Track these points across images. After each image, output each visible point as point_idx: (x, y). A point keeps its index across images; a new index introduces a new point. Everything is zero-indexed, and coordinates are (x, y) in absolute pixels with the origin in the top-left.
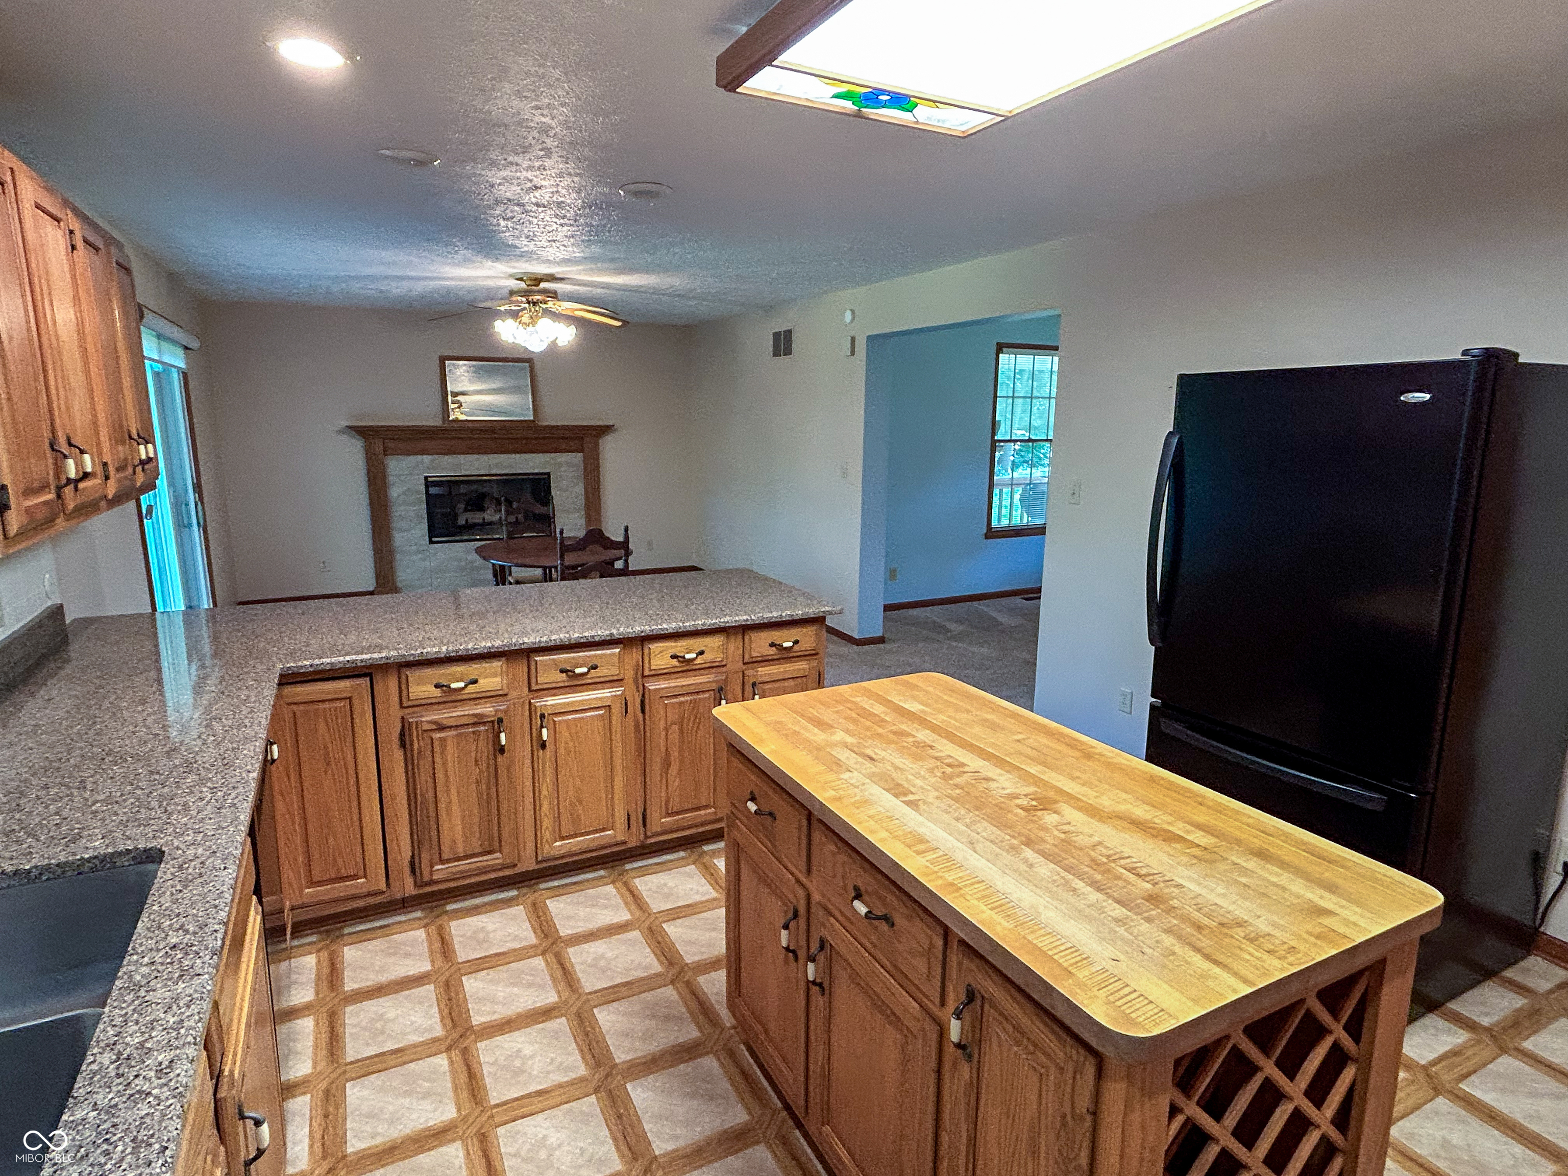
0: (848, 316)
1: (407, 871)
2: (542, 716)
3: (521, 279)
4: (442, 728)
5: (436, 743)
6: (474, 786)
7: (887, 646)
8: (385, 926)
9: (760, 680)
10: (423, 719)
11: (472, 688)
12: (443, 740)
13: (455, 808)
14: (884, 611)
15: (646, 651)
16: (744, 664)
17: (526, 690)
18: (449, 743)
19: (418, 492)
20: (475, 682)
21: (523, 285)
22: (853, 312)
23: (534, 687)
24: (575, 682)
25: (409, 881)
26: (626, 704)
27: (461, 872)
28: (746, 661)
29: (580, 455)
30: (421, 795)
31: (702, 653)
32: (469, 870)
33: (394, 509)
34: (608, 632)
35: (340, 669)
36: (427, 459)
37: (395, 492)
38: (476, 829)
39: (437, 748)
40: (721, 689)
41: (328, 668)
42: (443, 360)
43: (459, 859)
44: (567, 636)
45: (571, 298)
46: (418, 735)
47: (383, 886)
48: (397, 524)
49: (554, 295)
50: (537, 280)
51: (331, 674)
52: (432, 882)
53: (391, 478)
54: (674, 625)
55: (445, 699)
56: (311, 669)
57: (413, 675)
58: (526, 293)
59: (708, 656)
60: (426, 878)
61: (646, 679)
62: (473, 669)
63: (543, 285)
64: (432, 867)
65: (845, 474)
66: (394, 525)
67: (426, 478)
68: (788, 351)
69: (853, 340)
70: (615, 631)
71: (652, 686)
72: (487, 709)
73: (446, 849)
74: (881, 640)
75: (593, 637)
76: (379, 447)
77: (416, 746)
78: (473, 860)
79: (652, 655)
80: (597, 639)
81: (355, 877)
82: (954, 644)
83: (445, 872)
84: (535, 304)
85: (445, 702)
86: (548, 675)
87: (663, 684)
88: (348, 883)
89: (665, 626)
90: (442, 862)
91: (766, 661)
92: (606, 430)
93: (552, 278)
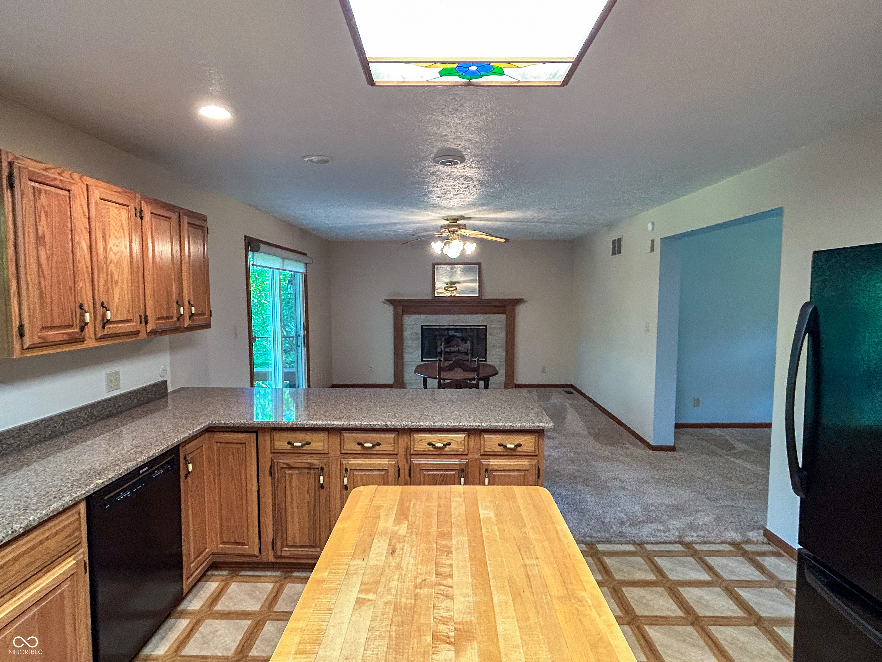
0: (650, 226)
1: (270, 548)
2: (346, 470)
3: (447, 220)
4: (291, 468)
5: (287, 476)
6: (306, 505)
7: (675, 454)
8: (260, 576)
9: (491, 468)
10: (281, 461)
11: (307, 447)
12: (291, 475)
13: (296, 515)
14: (675, 428)
15: (412, 438)
16: (481, 455)
17: (339, 452)
18: (294, 477)
19: (417, 334)
20: (309, 444)
21: (447, 222)
22: (653, 224)
23: (343, 452)
24: (367, 453)
25: (271, 554)
26: (399, 470)
27: (298, 555)
28: (482, 453)
29: (505, 315)
30: (278, 505)
31: (449, 444)
32: (301, 555)
33: (405, 341)
34: (384, 423)
35: (238, 427)
36: (423, 316)
37: (407, 334)
38: (306, 530)
39: (287, 478)
40: (462, 470)
41: (232, 425)
42: (434, 265)
43: (296, 547)
44: (360, 423)
45: (475, 228)
46: (278, 470)
47: (257, 553)
48: (407, 350)
49: (465, 227)
50: (455, 220)
51: (234, 430)
52: (281, 557)
53: (405, 326)
54: (427, 424)
55: (292, 451)
56: (224, 425)
57: (277, 435)
58: (447, 227)
59: (454, 446)
60: (279, 554)
61: (412, 456)
62: (308, 437)
63: (458, 222)
64: (282, 548)
65: (647, 331)
66: (404, 350)
67: (422, 326)
68: (619, 252)
69: (653, 242)
70: (388, 423)
71: (416, 461)
72: (315, 461)
73: (290, 539)
74: (672, 449)
75: (375, 425)
76: (400, 311)
77: (276, 476)
78: (305, 549)
79: (416, 441)
80: (378, 427)
81: (243, 544)
82: (732, 459)
83: (289, 552)
84: (453, 232)
85: (293, 453)
86: (351, 446)
87: (423, 461)
88: (239, 546)
89: (421, 424)
90: (288, 546)
91: (495, 455)
92: (519, 301)
93: (462, 218)
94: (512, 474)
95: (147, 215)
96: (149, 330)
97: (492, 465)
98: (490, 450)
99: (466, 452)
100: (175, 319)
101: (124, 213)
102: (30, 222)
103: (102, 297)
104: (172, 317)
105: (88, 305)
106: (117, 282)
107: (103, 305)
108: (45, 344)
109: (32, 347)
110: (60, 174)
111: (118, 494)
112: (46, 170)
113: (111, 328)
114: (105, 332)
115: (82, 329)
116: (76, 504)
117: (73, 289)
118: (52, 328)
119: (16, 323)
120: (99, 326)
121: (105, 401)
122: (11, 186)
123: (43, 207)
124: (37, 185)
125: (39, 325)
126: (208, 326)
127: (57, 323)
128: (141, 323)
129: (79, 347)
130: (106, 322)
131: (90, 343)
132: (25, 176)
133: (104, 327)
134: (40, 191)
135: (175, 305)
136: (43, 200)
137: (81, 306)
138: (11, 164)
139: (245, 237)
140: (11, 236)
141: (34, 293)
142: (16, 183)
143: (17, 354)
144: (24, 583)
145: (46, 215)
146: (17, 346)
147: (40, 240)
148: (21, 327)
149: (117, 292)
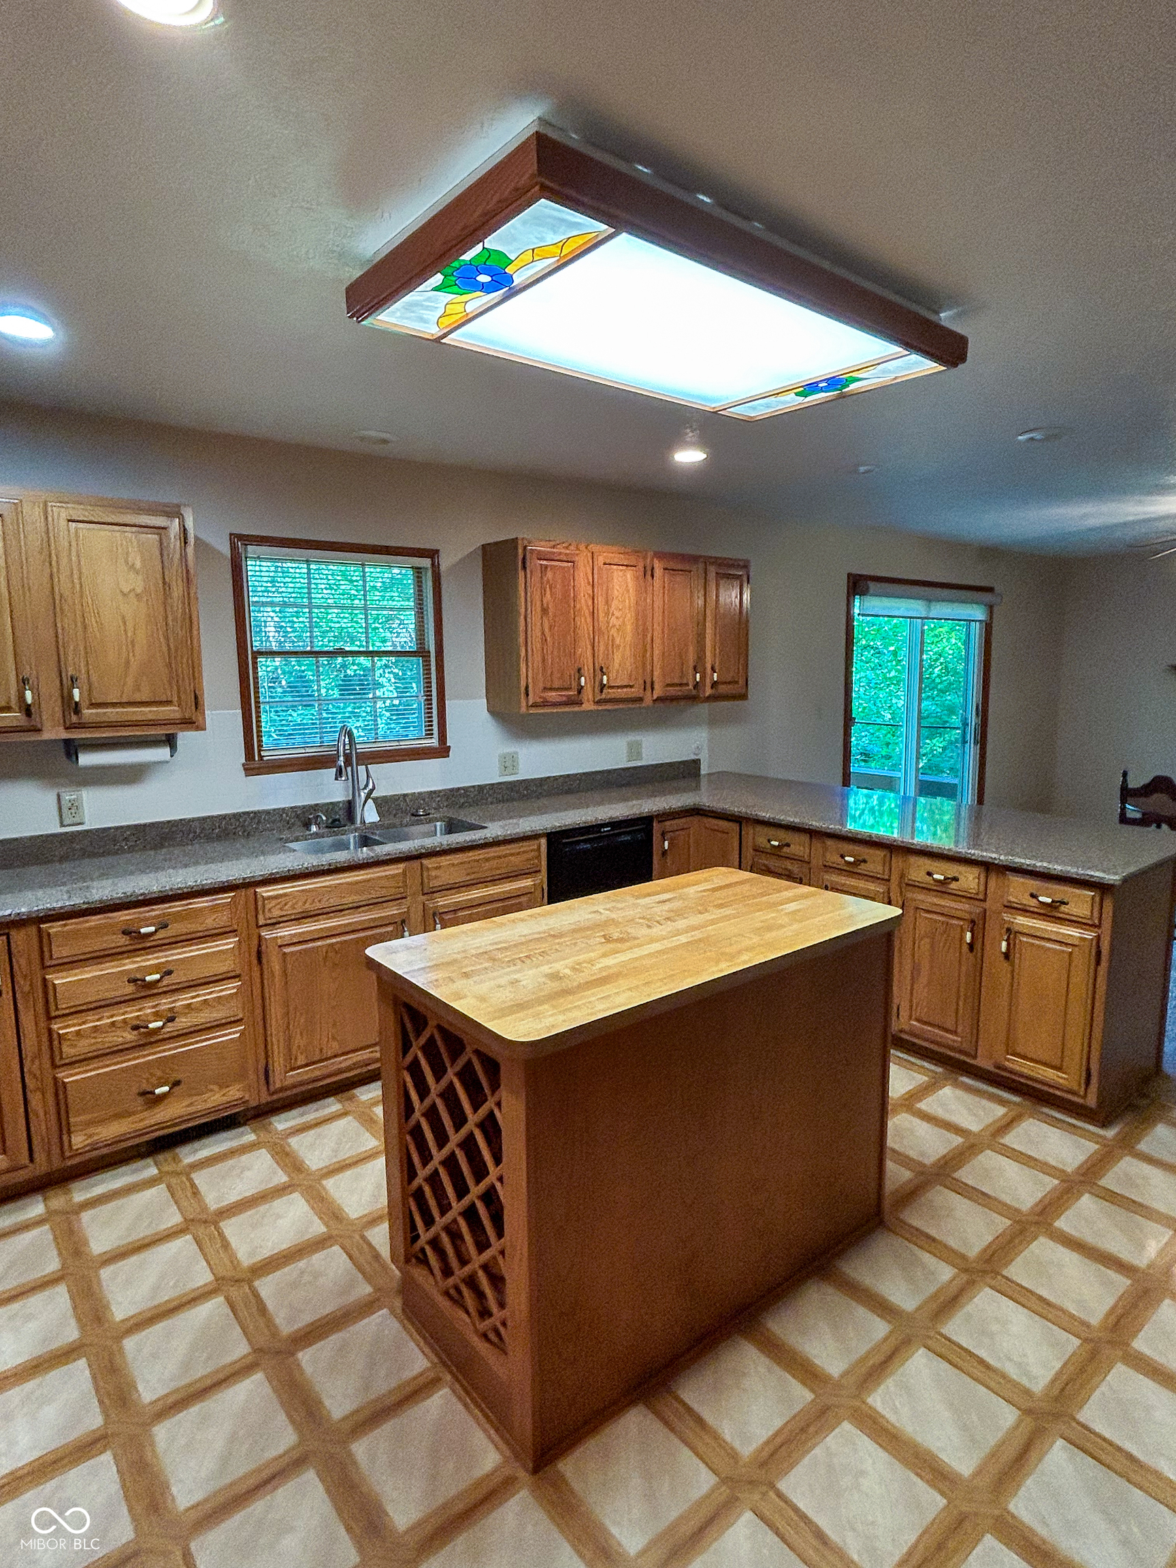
15: (910, 862)
16: (1004, 906)
28: (1005, 903)
31: (954, 879)
59: (962, 884)
79: (912, 867)
91: (1022, 910)
94: (1048, 945)
95: (658, 572)
96: (655, 698)
97: (1017, 924)
98: (1016, 900)
99: (981, 897)
100: (691, 687)
101: (629, 574)
102: (537, 597)
103: (600, 660)
104: (687, 684)
105: (588, 669)
106: (619, 646)
107: (601, 669)
108: (545, 703)
109: (535, 705)
110: (567, 548)
111: (578, 842)
112: (554, 547)
113: (609, 693)
114: (603, 696)
115: (579, 692)
116: (535, 836)
117: (572, 654)
118: (551, 689)
119: (523, 684)
120: (597, 690)
121: (623, 769)
122: (524, 568)
123: (548, 581)
124: (545, 562)
125: (541, 685)
126: (743, 697)
127: (556, 685)
128: (645, 689)
129: (576, 709)
130: (602, 687)
131: (588, 706)
132: (534, 556)
133: (601, 692)
134: (546, 567)
135: (691, 671)
136: (549, 574)
137: (579, 670)
138: (525, 548)
139: (849, 575)
140: (523, 610)
141: (538, 658)
142: (528, 564)
143: (523, 710)
144: (494, 881)
145: (550, 588)
146: (524, 704)
147: (545, 611)
148: (527, 687)
149: (617, 658)
